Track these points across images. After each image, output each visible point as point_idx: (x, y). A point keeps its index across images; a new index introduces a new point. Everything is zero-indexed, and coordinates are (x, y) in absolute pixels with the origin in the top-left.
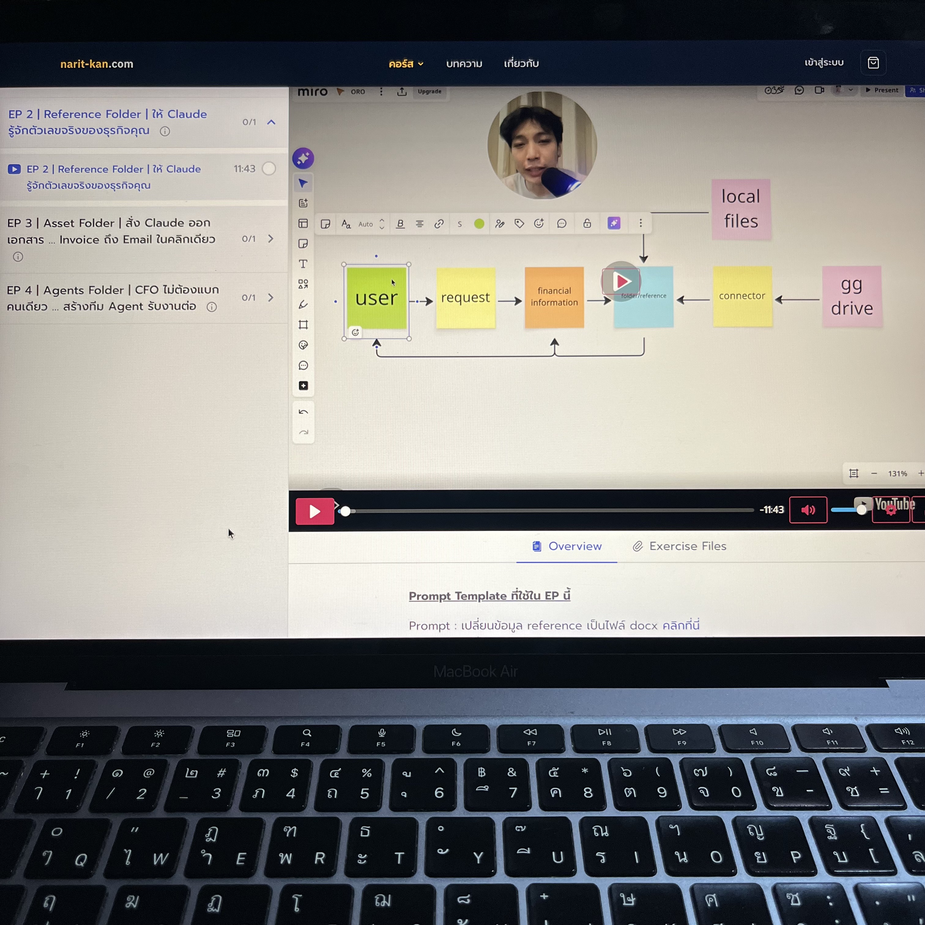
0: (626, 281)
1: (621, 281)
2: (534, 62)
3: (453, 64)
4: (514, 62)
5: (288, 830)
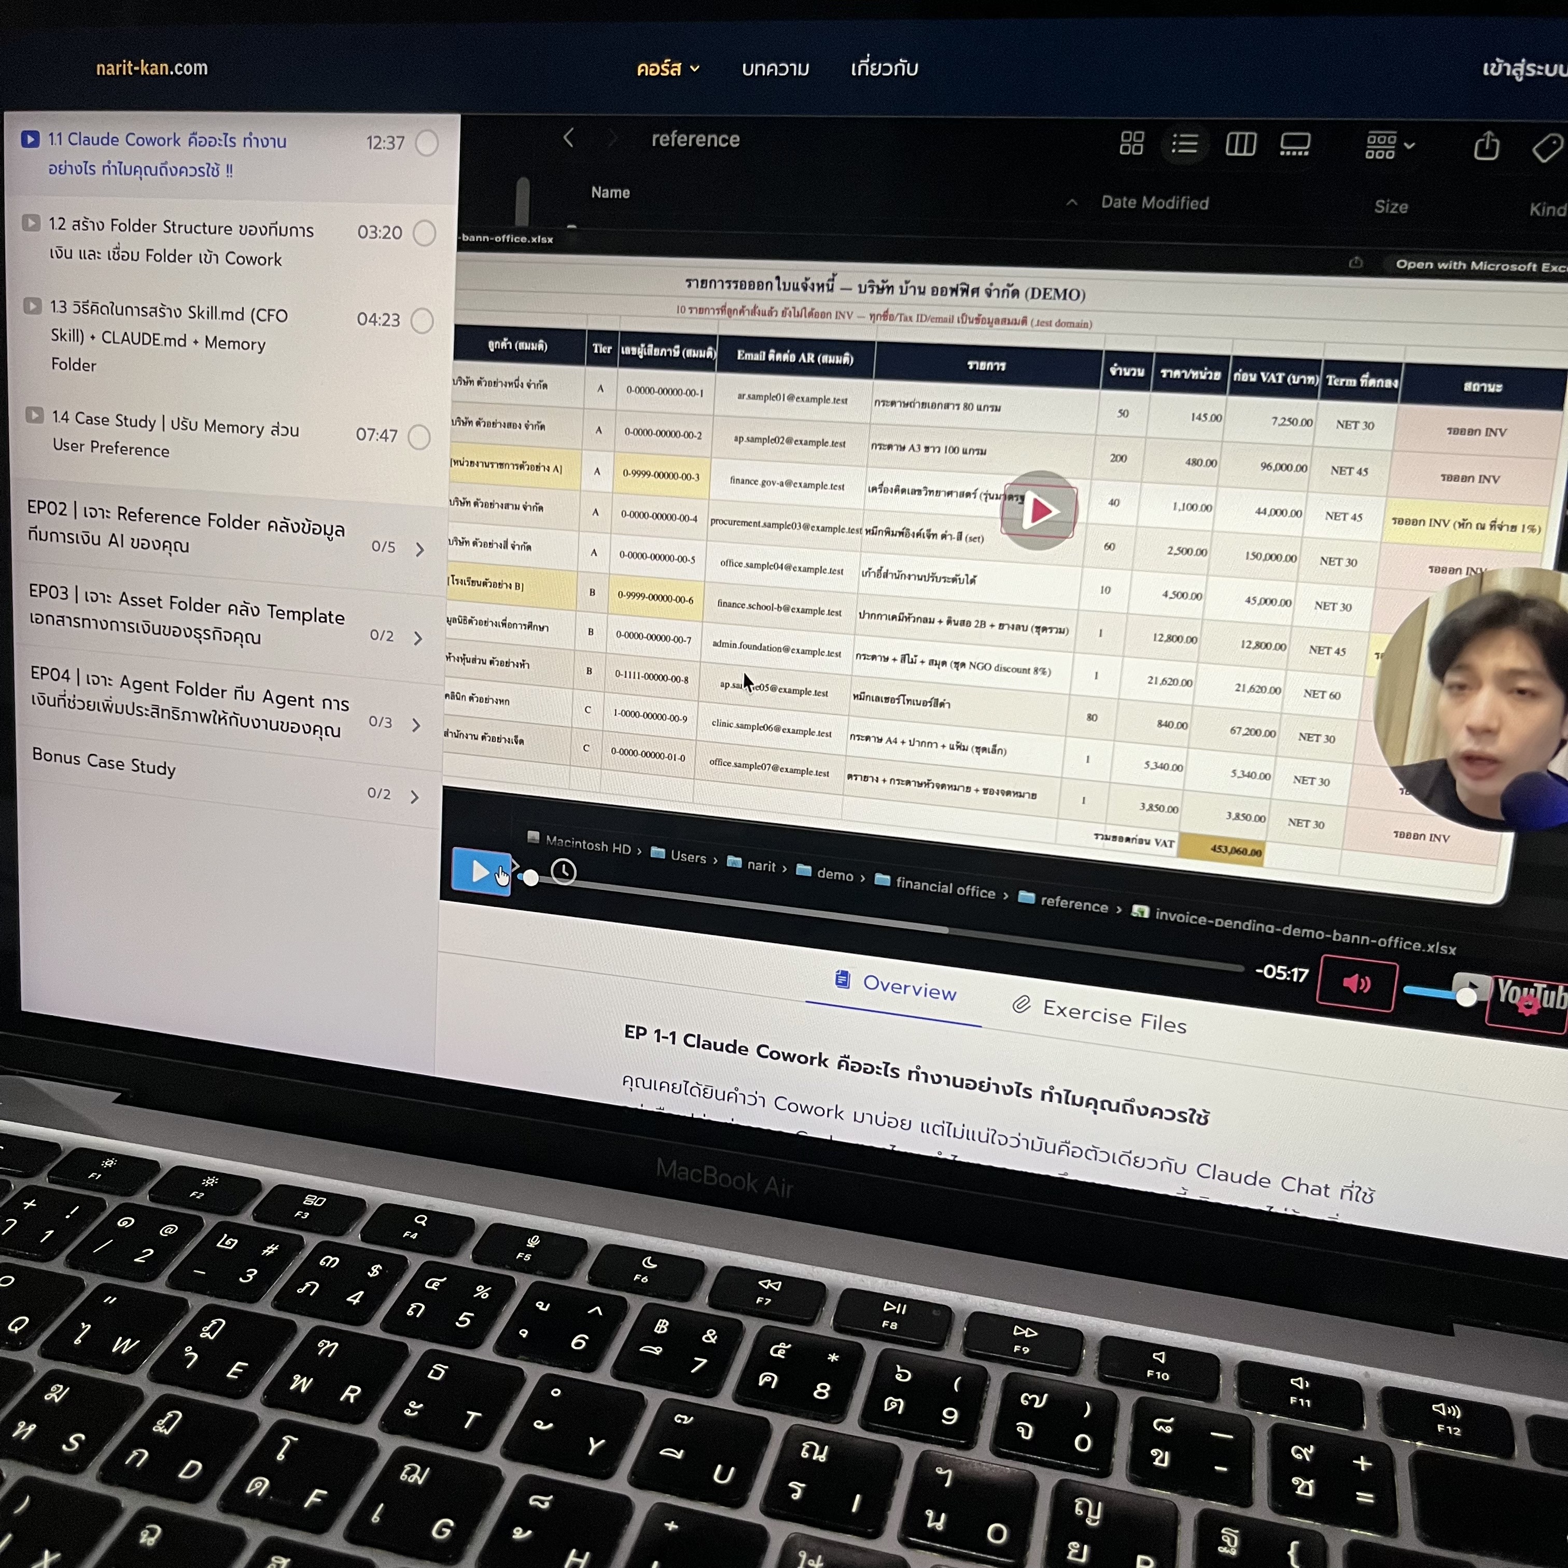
0: (1049, 512)
1: (1040, 511)
2: (909, 65)
3: (755, 68)
4: (869, 64)
5: (324, 1345)
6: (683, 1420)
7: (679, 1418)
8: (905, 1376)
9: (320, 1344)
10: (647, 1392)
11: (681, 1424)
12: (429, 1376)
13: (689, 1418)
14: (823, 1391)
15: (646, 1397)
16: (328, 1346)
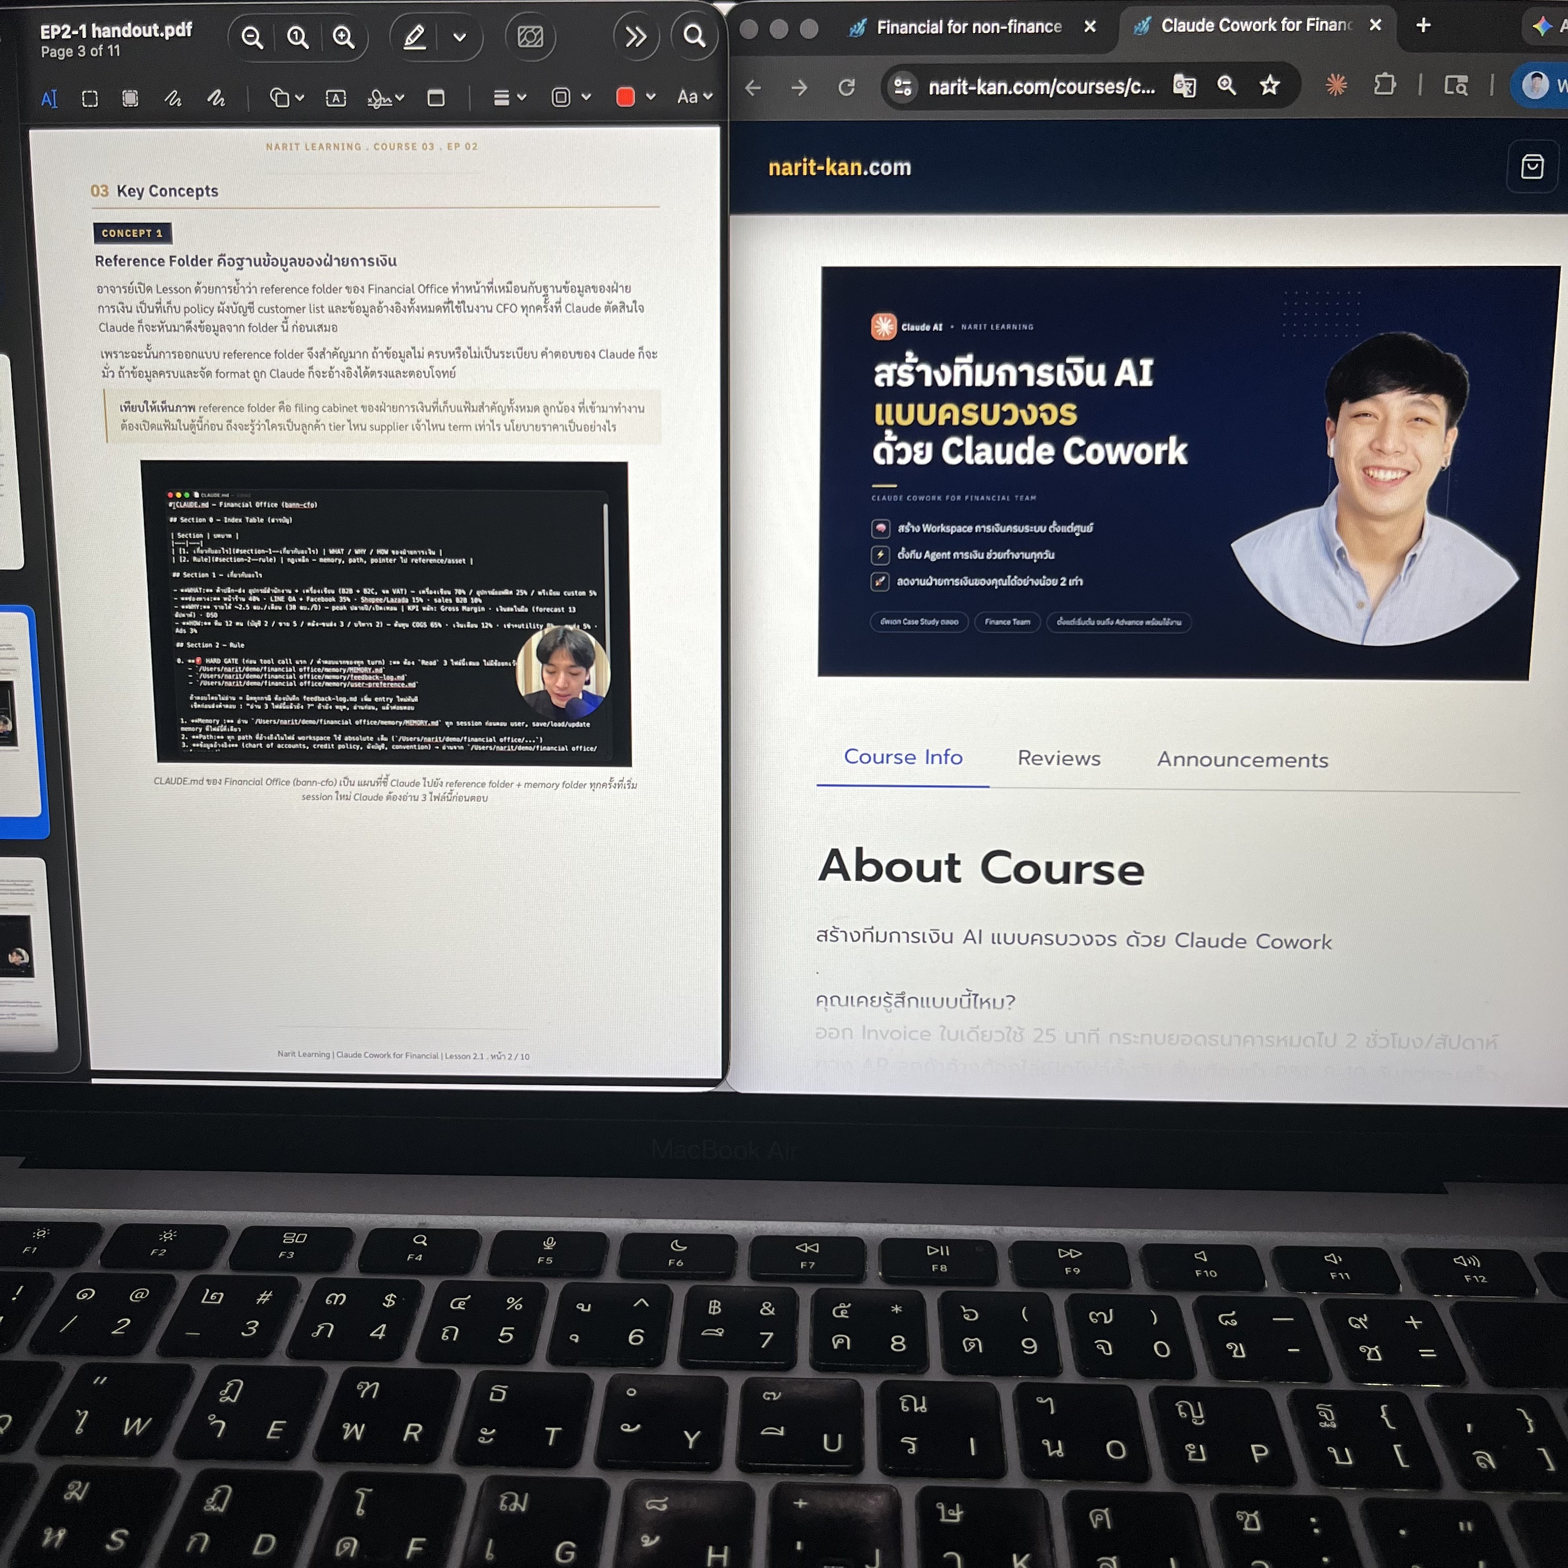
5: (364, 1388)
6: (772, 1396)
7: (767, 1396)
8: (973, 1315)
9: (359, 1387)
10: (727, 1376)
11: (771, 1401)
12: (491, 1399)
13: (777, 1395)
14: (898, 1343)
15: (726, 1381)
16: (369, 1387)
